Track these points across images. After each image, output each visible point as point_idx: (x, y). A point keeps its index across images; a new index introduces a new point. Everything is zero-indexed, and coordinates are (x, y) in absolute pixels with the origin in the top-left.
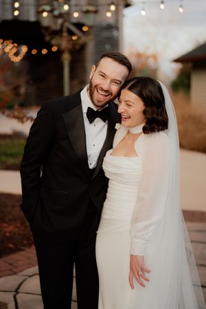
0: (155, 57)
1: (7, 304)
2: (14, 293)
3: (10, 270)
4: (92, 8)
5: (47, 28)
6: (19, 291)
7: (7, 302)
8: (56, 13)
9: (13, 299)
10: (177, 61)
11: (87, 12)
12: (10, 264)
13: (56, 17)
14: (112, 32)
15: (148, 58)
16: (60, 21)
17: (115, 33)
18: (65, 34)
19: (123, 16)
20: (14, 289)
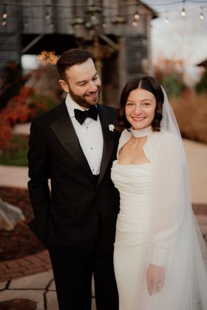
0: (181, 63)
1: (37, 303)
2: (45, 291)
3: (43, 266)
4: (120, 19)
5: (80, 39)
6: (49, 289)
7: (36, 301)
8: (88, 25)
9: (42, 297)
10: (200, 65)
11: (116, 23)
12: (44, 261)
13: (88, 29)
14: (141, 41)
15: (174, 63)
16: (92, 32)
17: (144, 42)
18: (97, 44)
19: (151, 26)
20: (44, 287)
